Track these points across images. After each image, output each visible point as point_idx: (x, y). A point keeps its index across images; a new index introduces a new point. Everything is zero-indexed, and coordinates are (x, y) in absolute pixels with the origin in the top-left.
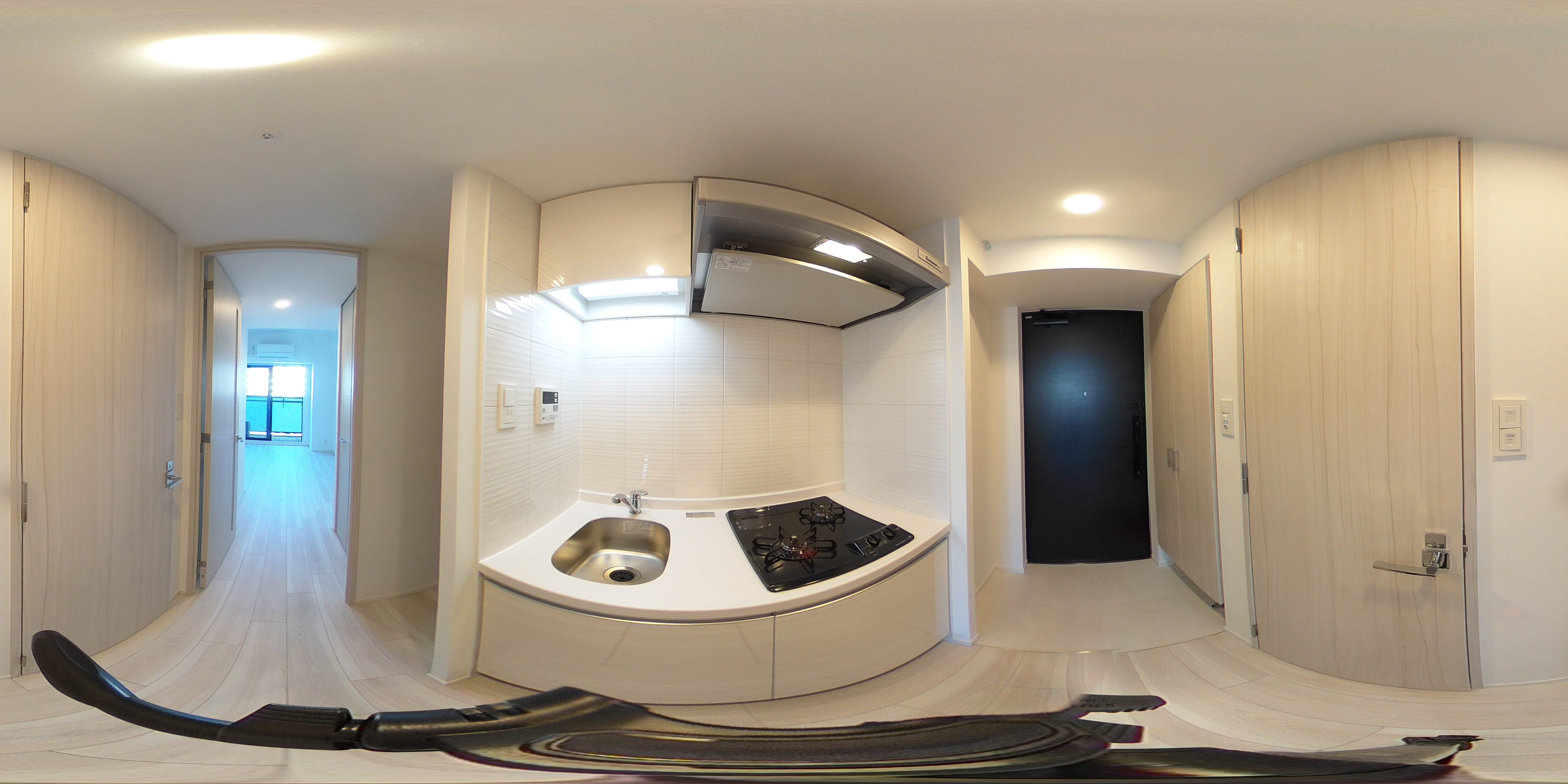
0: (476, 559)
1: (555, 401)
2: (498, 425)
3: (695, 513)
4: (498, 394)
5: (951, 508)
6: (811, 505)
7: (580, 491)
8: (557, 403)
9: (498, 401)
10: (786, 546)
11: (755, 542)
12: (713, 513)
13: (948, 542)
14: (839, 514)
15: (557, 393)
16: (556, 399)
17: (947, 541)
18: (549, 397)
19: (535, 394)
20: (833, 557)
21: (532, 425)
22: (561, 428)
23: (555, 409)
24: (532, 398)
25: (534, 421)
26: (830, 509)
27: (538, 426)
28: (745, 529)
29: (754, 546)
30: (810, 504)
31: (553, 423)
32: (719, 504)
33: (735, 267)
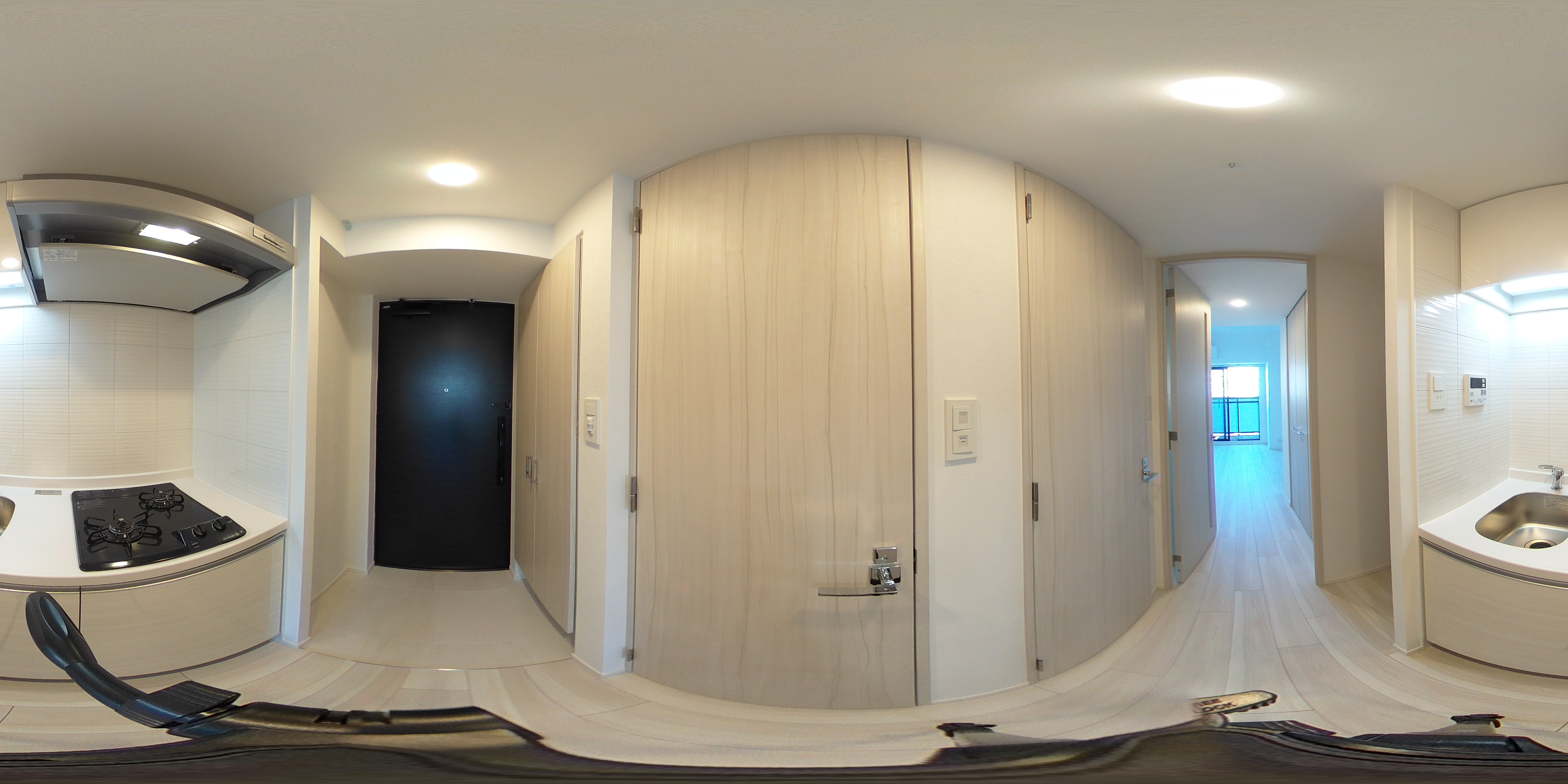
0: (1417, 524)
1: (1483, 386)
2: (1429, 407)
3: (44, 491)
4: (1429, 380)
5: (289, 504)
6: (154, 491)
7: (1510, 469)
8: (1485, 387)
9: (1429, 386)
10: (113, 529)
11: (86, 523)
12: (61, 491)
13: (285, 539)
14: (177, 502)
15: (1485, 379)
16: (1483, 384)
17: (283, 540)
18: (1477, 383)
19: (1463, 380)
20: (158, 544)
21: (1461, 407)
22: (1489, 410)
23: (1483, 393)
24: (1460, 383)
25: (1463, 404)
26: (171, 496)
27: (1467, 407)
28: (84, 509)
29: (85, 526)
30: (152, 491)
31: (1482, 406)
32: (66, 484)
33: (63, 258)
